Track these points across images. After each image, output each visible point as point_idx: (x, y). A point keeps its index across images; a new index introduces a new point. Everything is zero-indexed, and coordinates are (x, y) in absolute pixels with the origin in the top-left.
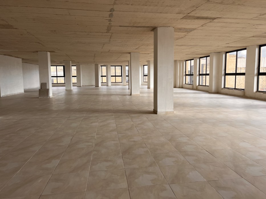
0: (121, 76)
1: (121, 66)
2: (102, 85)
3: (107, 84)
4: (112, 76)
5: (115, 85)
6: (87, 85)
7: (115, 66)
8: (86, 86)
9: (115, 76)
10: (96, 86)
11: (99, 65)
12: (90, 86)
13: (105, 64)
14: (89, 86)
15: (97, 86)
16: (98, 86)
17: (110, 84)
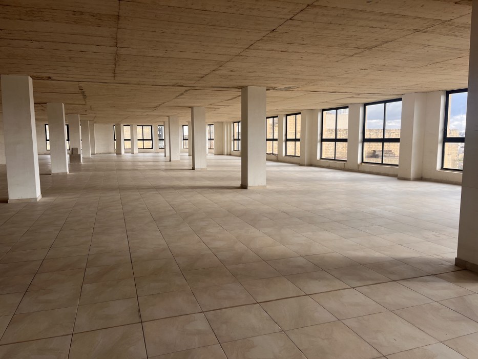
0: (152, 140)
1: (151, 126)
2: (125, 153)
3: (131, 151)
4: (138, 140)
5: (143, 152)
6: (103, 152)
7: (143, 126)
8: (101, 153)
9: (143, 140)
10: (117, 154)
11: (122, 125)
12: (107, 153)
13: (129, 124)
15: (119, 153)
16: (121, 154)
17: (136, 151)
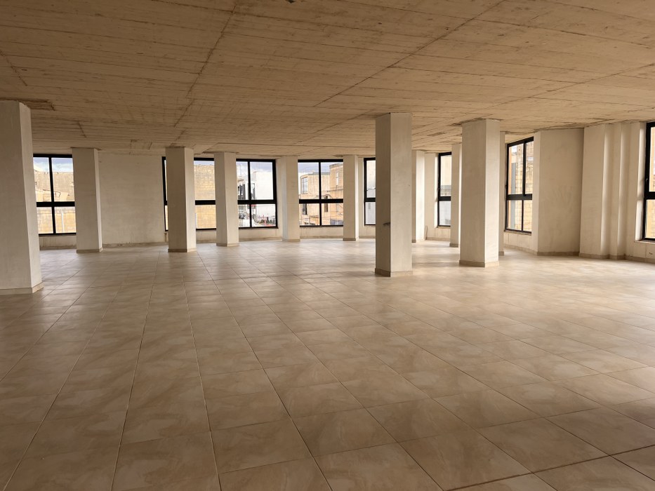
2: (199, 241)
3: (217, 235)
5: (250, 240)
6: (127, 239)
7: (249, 161)
8: (120, 245)
9: (250, 202)
10: (170, 251)
12: (141, 245)
14: (134, 245)
15: (178, 247)
16: (185, 250)
